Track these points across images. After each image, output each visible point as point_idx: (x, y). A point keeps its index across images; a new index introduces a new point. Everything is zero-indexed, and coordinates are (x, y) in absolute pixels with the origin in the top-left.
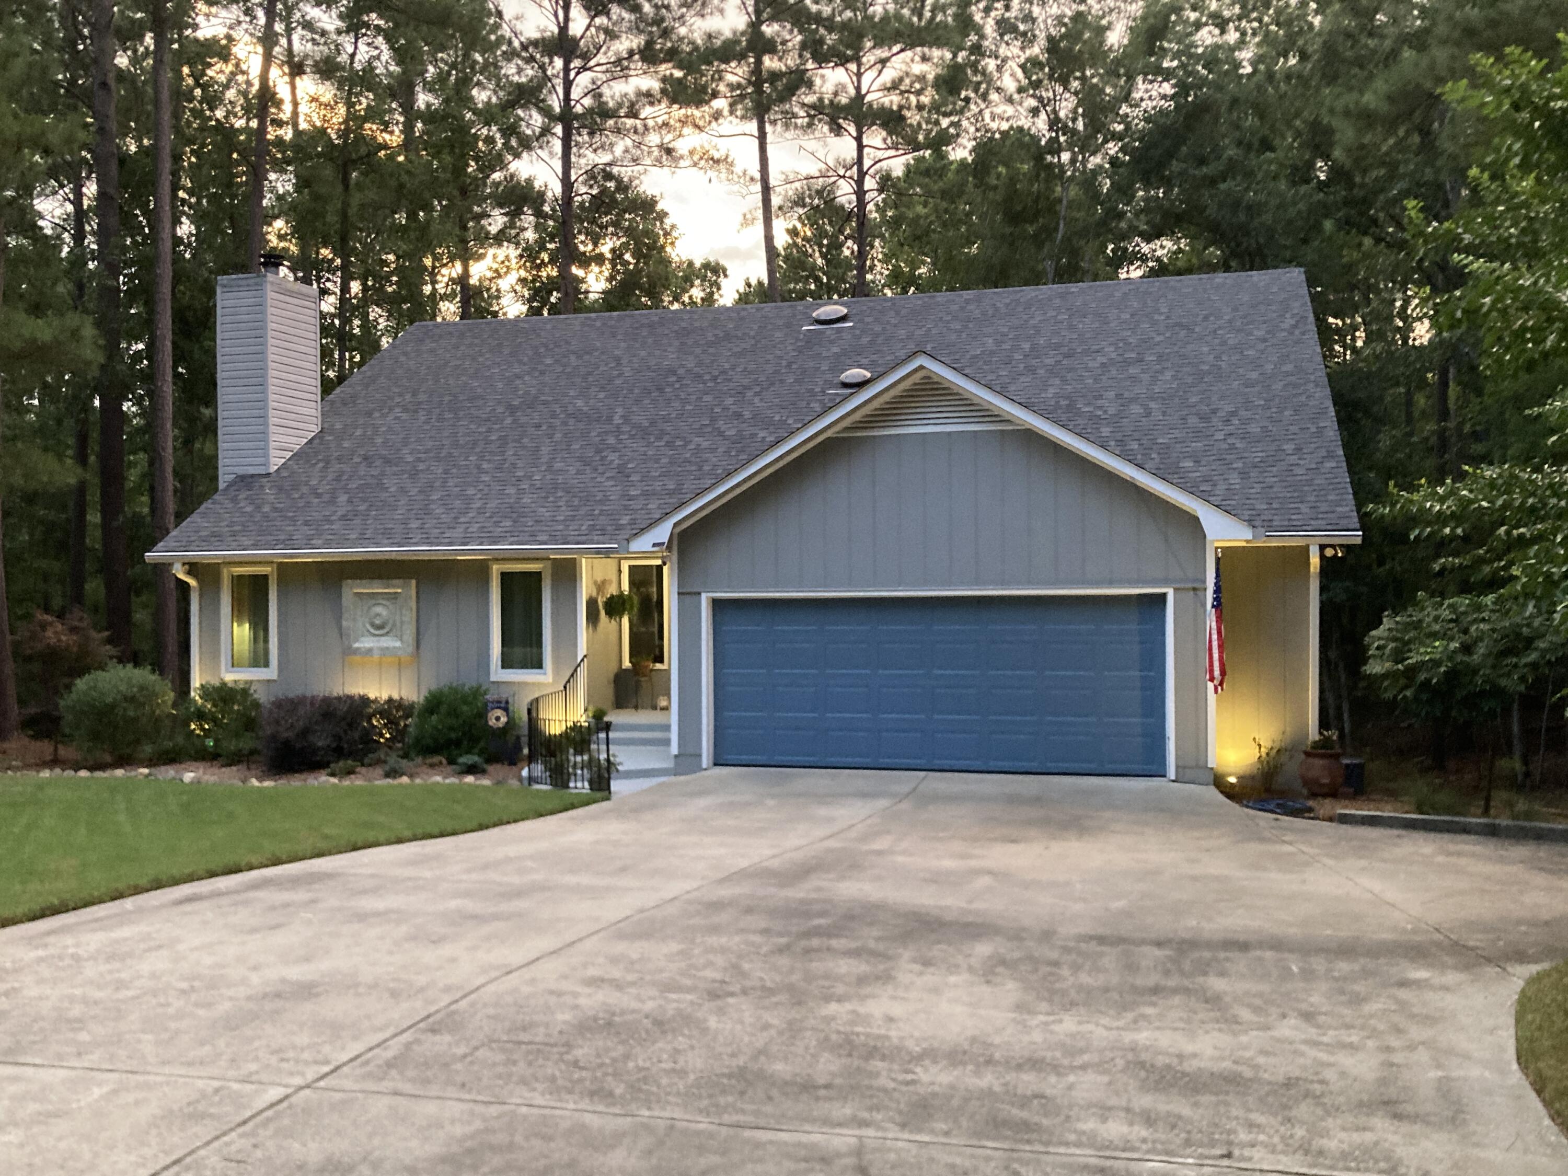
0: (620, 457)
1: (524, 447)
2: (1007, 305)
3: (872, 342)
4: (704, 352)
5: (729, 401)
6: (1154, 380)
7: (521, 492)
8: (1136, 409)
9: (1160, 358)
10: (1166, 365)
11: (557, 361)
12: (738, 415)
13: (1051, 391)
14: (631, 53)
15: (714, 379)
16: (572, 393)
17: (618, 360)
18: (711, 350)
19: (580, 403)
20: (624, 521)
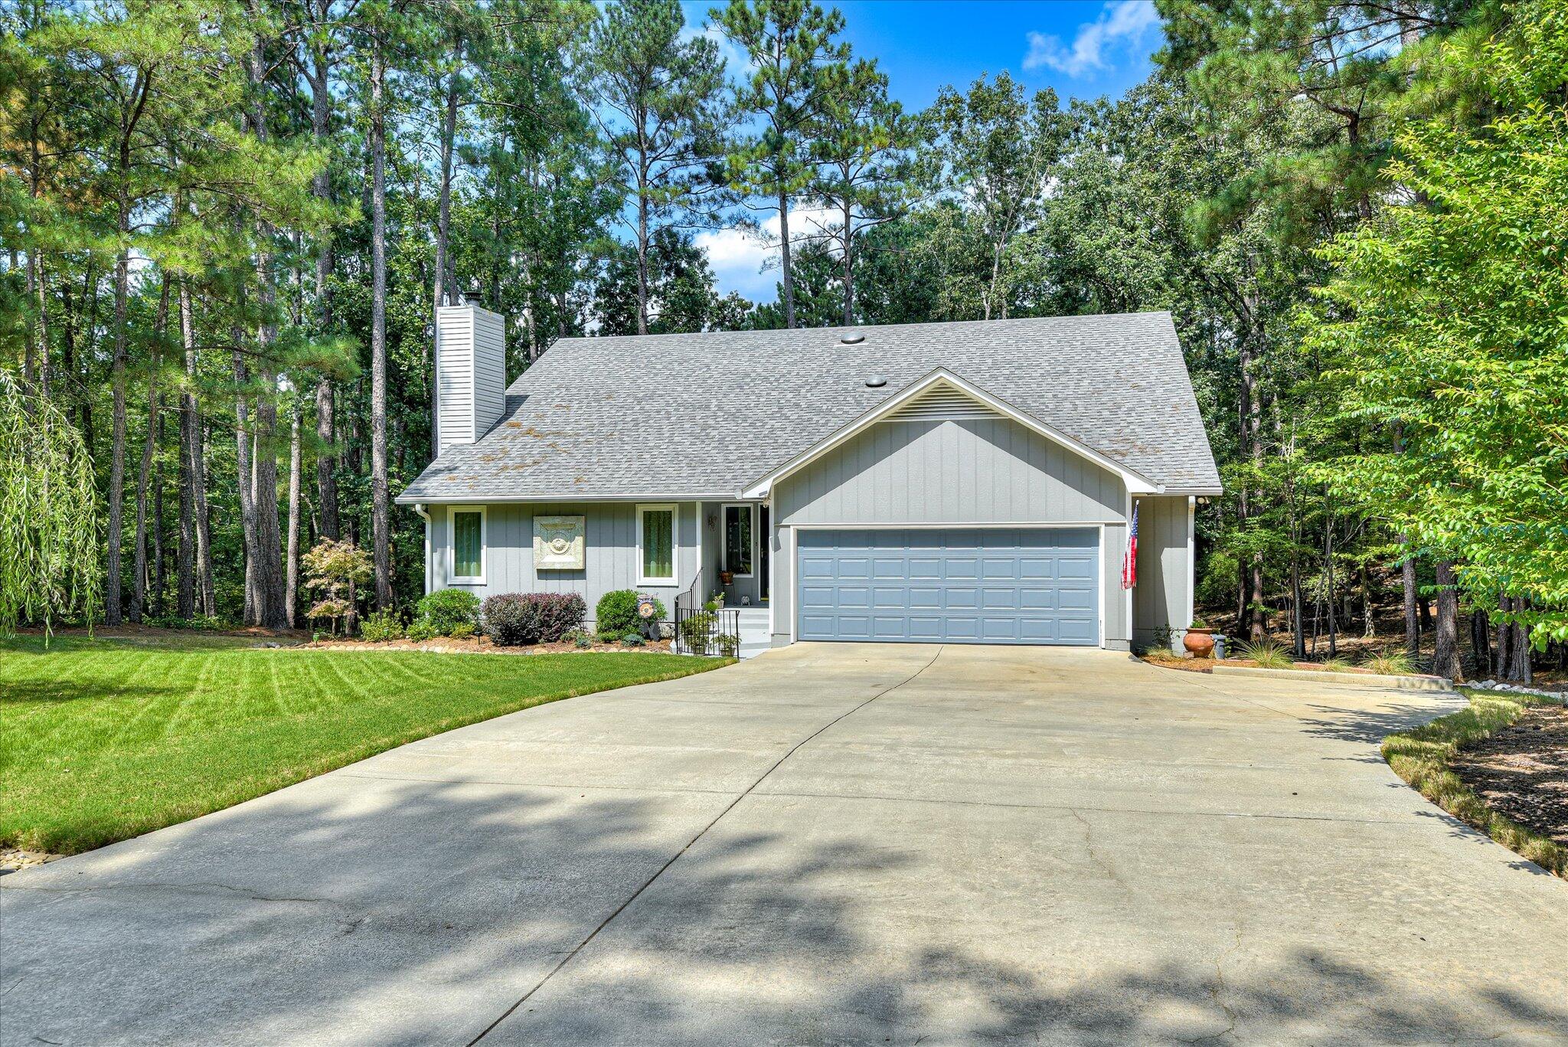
0: (719, 434)
1: (651, 427)
2: (973, 333)
3: (884, 357)
4: (768, 361)
5: (790, 395)
6: (1077, 385)
7: (653, 456)
8: (1068, 405)
9: (1080, 371)
10: (1085, 375)
11: (665, 367)
12: (797, 405)
13: (1009, 392)
14: (686, 147)
15: (777, 380)
16: (679, 389)
17: (708, 366)
18: (772, 360)
19: (685, 396)
20: (729, 477)
